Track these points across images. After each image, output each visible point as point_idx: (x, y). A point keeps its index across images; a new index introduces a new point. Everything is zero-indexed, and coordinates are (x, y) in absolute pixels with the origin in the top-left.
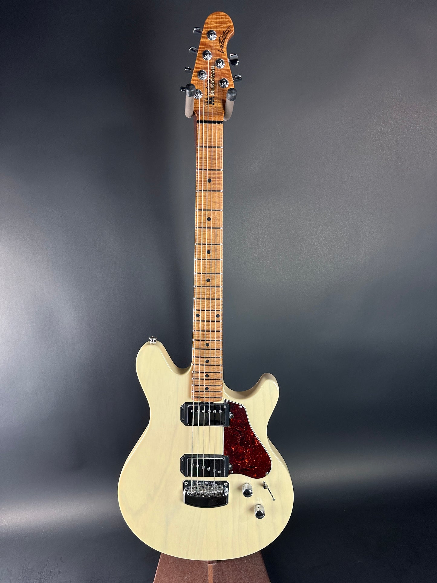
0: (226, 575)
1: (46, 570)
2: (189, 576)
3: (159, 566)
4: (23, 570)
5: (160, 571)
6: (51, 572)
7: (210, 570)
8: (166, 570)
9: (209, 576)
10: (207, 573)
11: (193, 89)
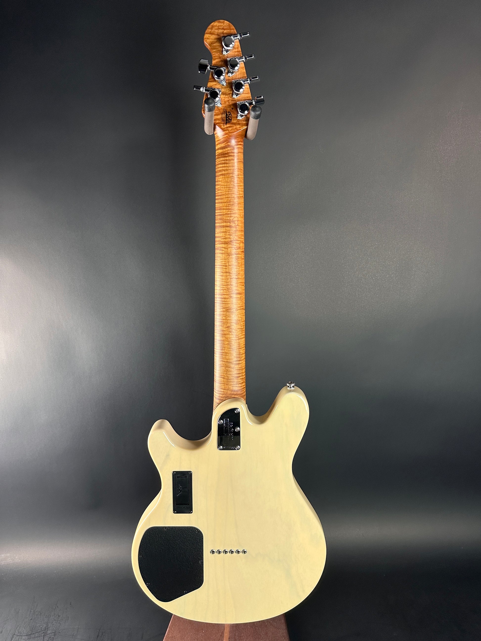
0: (244, 637)
1: (54, 613)
2: (203, 635)
3: (172, 621)
4: (31, 612)
5: (172, 626)
6: (59, 616)
7: (226, 630)
8: (179, 625)
9: (225, 636)
10: (223, 633)
11: (212, 104)
